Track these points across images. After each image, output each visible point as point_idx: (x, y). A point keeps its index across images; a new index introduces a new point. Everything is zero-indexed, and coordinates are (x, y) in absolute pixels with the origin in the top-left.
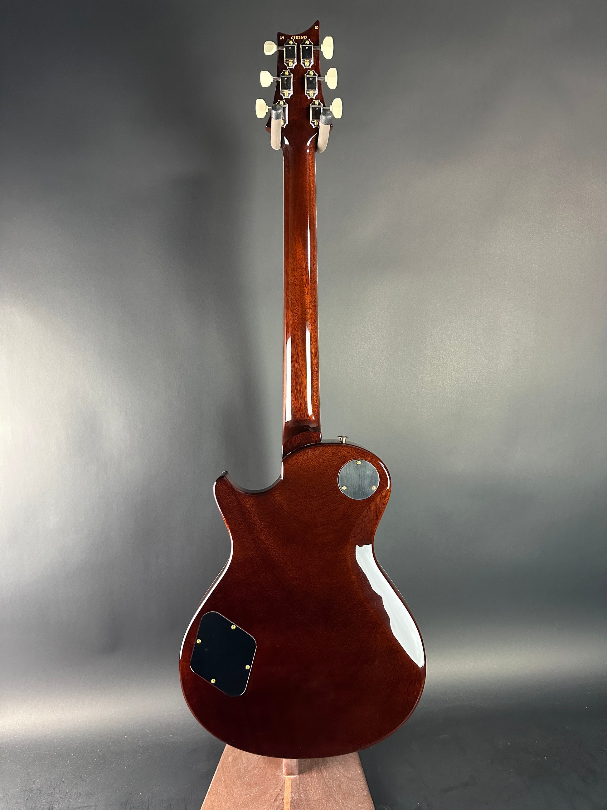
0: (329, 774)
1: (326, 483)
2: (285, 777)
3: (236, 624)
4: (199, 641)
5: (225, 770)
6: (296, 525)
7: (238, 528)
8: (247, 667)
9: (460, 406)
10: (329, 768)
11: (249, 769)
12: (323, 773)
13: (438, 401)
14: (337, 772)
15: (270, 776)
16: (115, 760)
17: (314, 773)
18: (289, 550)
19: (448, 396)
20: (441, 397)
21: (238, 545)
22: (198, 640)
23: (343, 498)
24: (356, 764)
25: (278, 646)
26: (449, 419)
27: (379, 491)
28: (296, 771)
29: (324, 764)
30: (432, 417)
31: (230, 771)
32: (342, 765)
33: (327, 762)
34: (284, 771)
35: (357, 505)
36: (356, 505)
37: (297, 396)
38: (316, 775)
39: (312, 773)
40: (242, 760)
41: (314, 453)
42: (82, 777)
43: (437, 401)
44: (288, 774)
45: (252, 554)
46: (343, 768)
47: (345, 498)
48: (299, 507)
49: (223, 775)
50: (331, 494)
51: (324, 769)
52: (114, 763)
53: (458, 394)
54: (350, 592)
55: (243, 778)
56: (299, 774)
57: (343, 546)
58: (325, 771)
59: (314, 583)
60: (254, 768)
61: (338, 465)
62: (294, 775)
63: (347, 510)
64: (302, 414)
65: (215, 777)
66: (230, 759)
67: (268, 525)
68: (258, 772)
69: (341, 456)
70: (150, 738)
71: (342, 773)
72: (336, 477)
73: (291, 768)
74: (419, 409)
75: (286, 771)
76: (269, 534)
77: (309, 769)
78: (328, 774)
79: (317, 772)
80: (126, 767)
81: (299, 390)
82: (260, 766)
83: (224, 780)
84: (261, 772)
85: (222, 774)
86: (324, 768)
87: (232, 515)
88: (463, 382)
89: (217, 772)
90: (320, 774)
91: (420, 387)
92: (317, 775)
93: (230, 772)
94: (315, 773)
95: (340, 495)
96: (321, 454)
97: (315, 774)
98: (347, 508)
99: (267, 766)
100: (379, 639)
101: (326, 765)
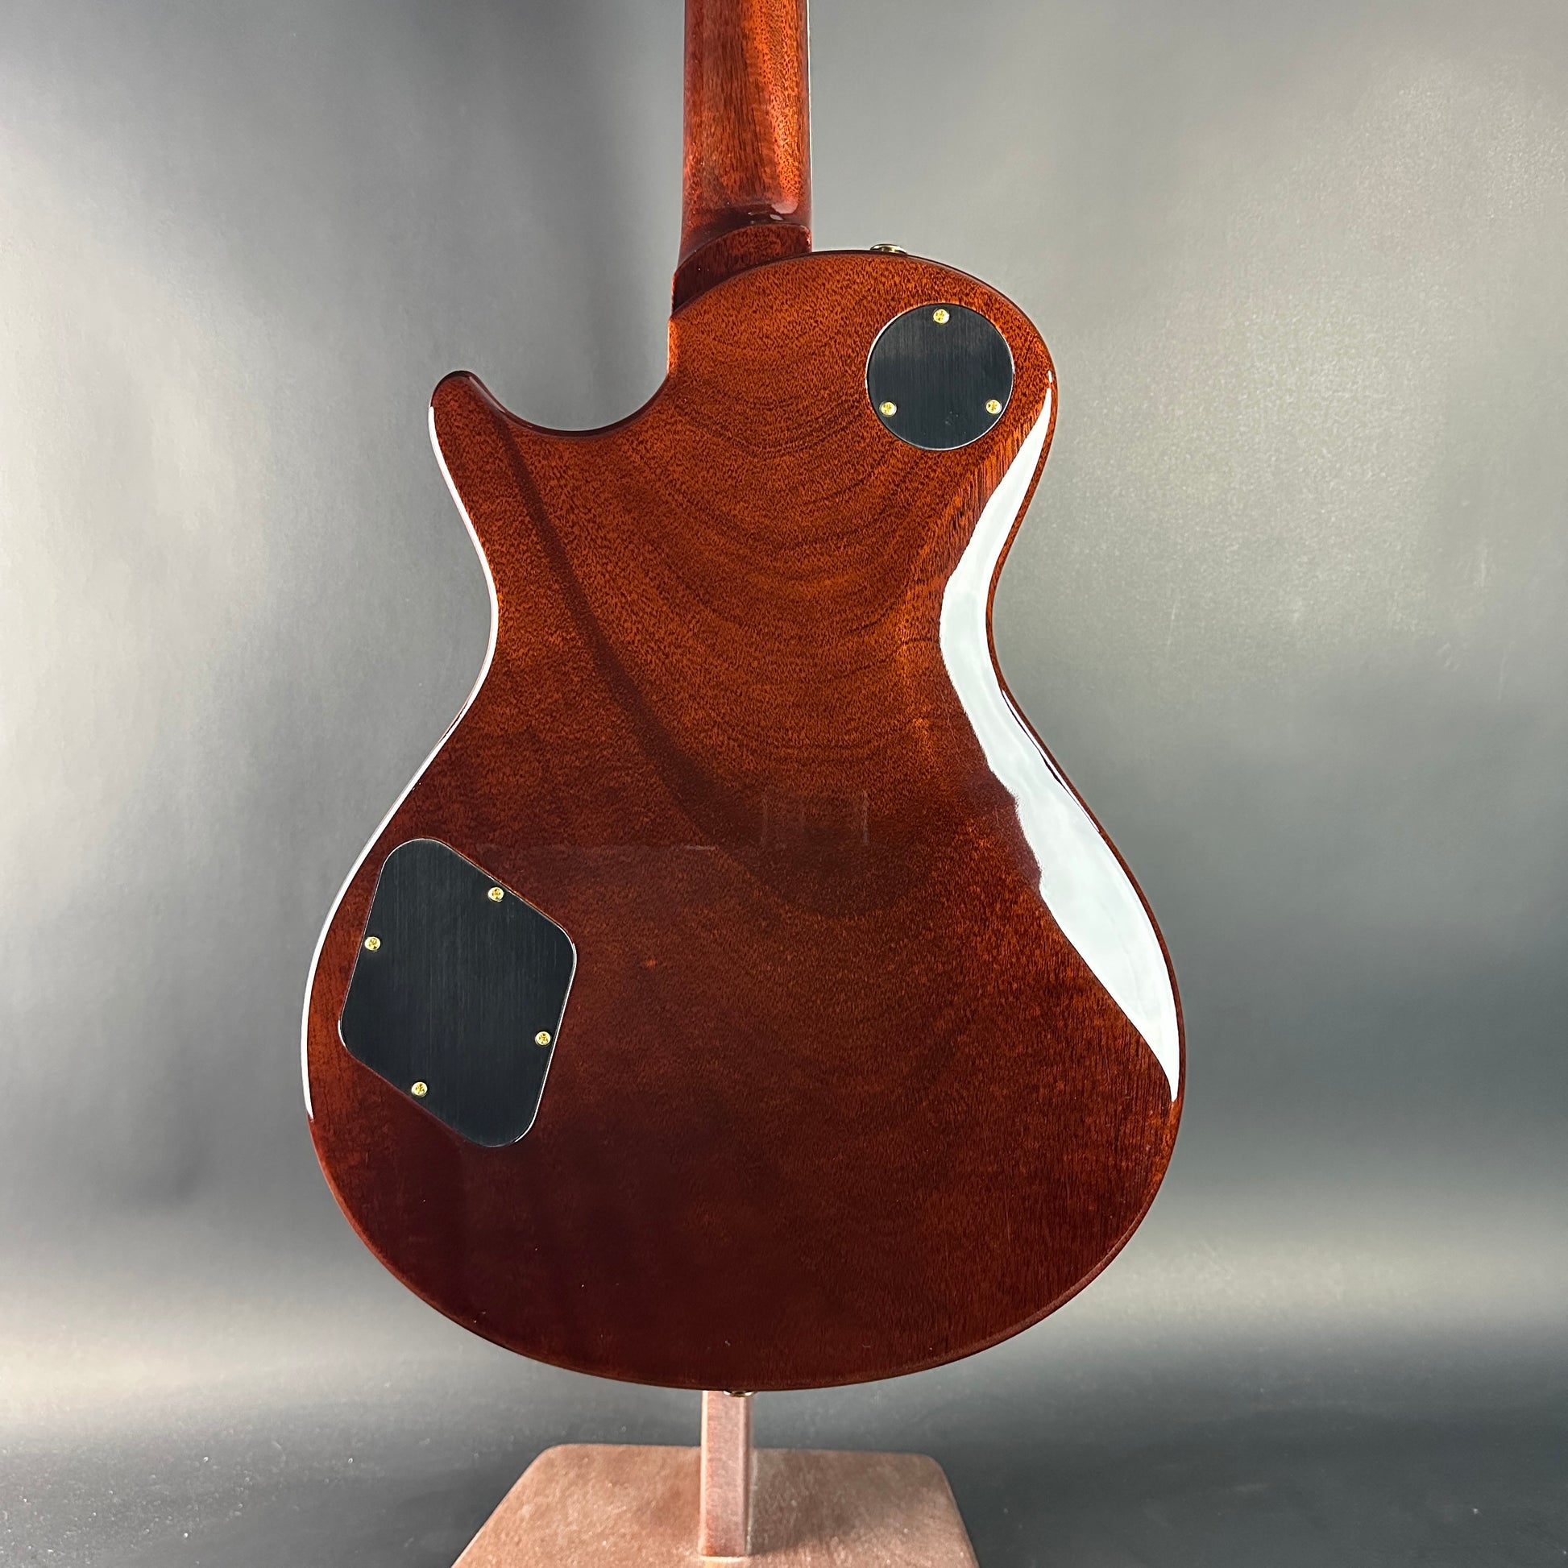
0: (854, 1557)
1: (825, 389)
2: (704, 1562)
3: (505, 880)
4: (372, 944)
5: (503, 1536)
6: (716, 538)
7: (512, 550)
8: (542, 1038)
9: (1291, 400)
10: (858, 1543)
11: (585, 1537)
12: (835, 1555)
13: (1223, 382)
14: (884, 1553)
15: (651, 1556)
16: (158, 1517)
17: (805, 1553)
18: (691, 626)
19: (1253, 366)
20: (1232, 369)
21: (513, 609)
22: (369, 939)
23: (882, 445)
24: (951, 1534)
25: (651, 963)
26: (1259, 443)
27: (1014, 419)
28: (743, 1542)
29: (841, 1532)
30: (1204, 433)
31: (520, 1541)
32: (901, 1536)
33: (853, 1527)
34: (702, 1542)
35: (935, 467)
36: (930, 467)
37: (729, 119)
38: (809, 1559)
39: (796, 1553)
40: (566, 1516)
41: (782, 284)
42: (38, 1556)
43: (1220, 381)
44: (714, 1552)
45: (564, 639)
46: (903, 1543)
47: (892, 443)
48: (726, 476)
49: (494, 1549)
50: (842, 429)
51: (839, 1544)
52: (152, 1525)
53: (1287, 359)
54: (906, 775)
55: (561, 1560)
56: (752, 1554)
57: (882, 613)
58: (844, 1549)
59: (778, 742)
60: (602, 1536)
61: (868, 325)
62: (734, 1555)
63: (897, 486)
64: (745, 182)
65: (469, 1553)
66: (526, 1511)
67: (619, 540)
68: (615, 1544)
69: (879, 292)
70: (282, 1465)
71: (900, 1557)
72: (859, 369)
73: (727, 1531)
74: (1161, 407)
75: (709, 1541)
76: (623, 570)
77: (788, 1542)
78: (850, 1558)
79: (813, 1551)
80: (186, 1535)
81: (733, 95)
82: (623, 1530)
83: (494, 1562)
84: (622, 1544)
85: (490, 1549)
86: (841, 1541)
87: (492, 504)
88: (1299, 320)
89: (477, 1542)
90: (824, 1555)
91: (1163, 331)
92: (813, 1558)
93: (518, 1543)
94: (808, 1553)
95: (873, 432)
96: (807, 287)
97: (806, 1557)
98: (897, 479)
99: (648, 1530)
100: (1009, 943)
101: (846, 1533)
